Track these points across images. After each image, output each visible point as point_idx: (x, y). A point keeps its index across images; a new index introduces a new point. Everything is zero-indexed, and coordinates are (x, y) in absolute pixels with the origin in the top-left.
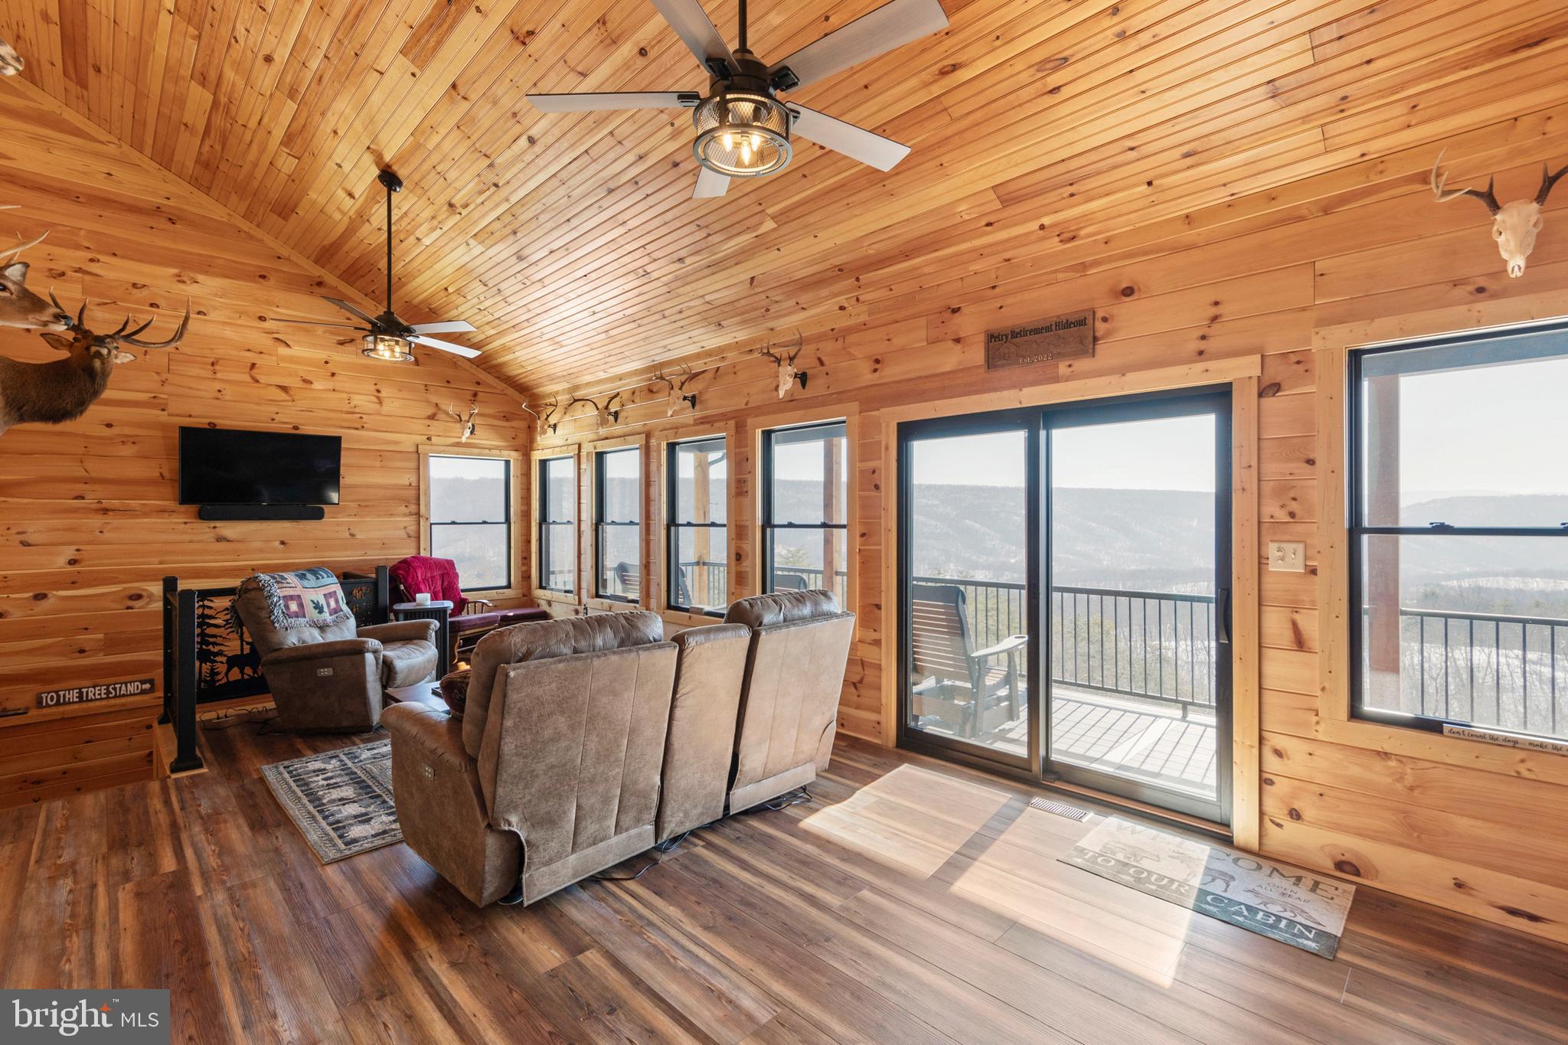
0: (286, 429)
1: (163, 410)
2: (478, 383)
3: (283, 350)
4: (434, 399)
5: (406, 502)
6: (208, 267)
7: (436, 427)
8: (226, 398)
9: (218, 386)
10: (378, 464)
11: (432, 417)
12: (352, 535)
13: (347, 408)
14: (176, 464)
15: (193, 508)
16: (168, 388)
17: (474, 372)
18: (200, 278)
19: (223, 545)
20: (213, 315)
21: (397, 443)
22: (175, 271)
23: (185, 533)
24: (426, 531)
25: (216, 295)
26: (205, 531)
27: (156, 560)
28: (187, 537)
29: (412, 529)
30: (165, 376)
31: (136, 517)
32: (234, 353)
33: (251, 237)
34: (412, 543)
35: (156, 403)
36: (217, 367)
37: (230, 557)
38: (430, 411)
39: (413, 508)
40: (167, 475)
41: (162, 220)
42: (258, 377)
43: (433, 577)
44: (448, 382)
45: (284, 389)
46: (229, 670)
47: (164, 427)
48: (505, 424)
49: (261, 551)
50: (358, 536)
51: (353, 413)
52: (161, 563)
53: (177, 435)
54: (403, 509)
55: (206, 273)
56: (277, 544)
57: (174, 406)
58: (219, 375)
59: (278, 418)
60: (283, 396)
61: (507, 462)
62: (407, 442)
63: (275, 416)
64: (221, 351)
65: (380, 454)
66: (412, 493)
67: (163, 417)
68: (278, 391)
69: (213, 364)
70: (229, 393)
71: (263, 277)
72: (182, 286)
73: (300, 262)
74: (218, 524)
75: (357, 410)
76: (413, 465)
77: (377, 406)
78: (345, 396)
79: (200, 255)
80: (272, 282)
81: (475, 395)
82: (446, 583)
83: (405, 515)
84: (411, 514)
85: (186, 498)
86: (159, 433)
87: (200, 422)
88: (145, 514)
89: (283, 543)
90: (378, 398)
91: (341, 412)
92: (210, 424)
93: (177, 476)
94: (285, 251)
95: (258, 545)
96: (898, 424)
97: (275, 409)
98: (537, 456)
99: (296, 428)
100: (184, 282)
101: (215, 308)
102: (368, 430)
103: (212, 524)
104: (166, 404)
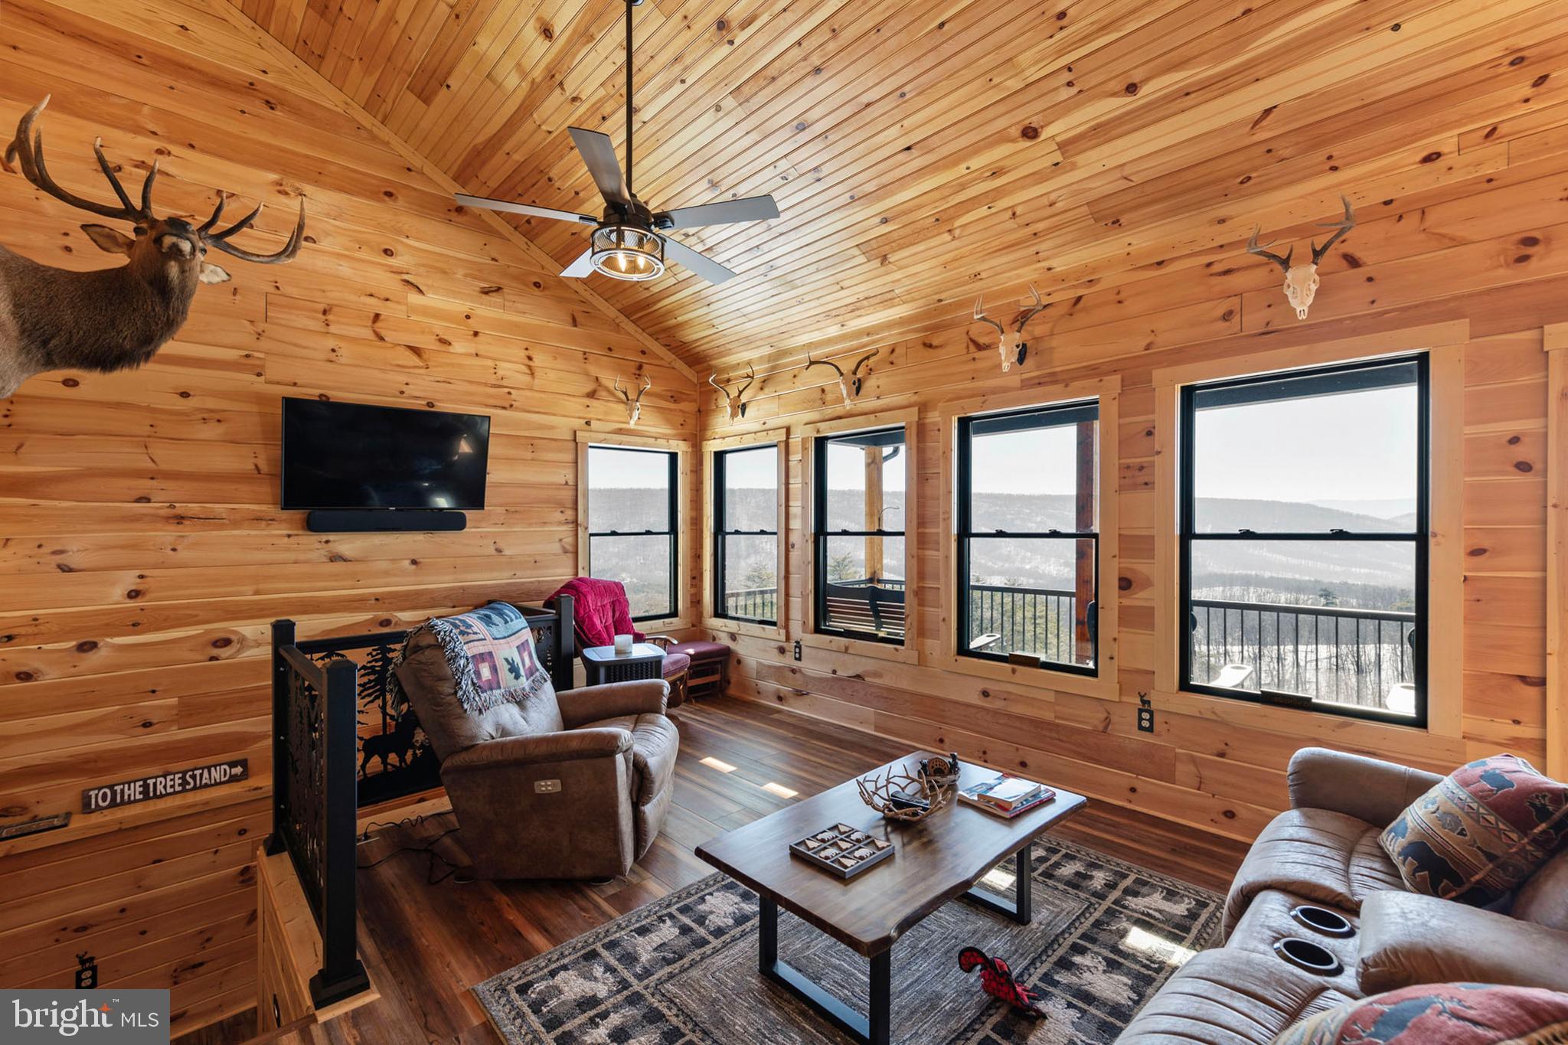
0: (420, 405)
1: (259, 375)
2: (643, 352)
3: (414, 298)
4: (594, 370)
5: (560, 506)
6: (318, 175)
7: (598, 407)
8: (343, 360)
9: (332, 343)
10: (529, 455)
11: (592, 395)
12: (499, 551)
13: (492, 380)
14: (278, 452)
15: (298, 515)
16: (264, 344)
17: (640, 338)
18: (308, 189)
19: (338, 567)
20: (325, 244)
21: (552, 428)
22: (274, 177)
23: (288, 550)
24: (584, 543)
25: (328, 215)
26: (314, 546)
27: (249, 589)
28: (292, 556)
29: (569, 540)
30: (261, 326)
31: (222, 527)
32: (353, 298)
33: (374, 138)
34: (568, 560)
35: (249, 364)
36: (330, 317)
37: (349, 583)
38: (590, 387)
39: (569, 514)
40: (264, 468)
41: (257, 102)
42: (383, 333)
43: (603, 606)
44: (610, 349)
45: (416, 351)
46: (366, 760)
47: (260, 399)
48: (672, 406)
49: (387, 573)
50: (507, 552)
51: (500, 387)
52: (256, 593)
53: (279, 411)
54: (558, 516)
55: (316, 183)
56: (407, 563)
57: (274, 370)
58: (333, 329)
59: (407, 390)
60: (414, 360)
61: (673, 457)
62: (563, 425)
63: (404, 388)
64: (335, 295)
65: (532, 443)
66: (567, 495)
67: (259, 385)
68: (408, 353)
69: (325, 312)
70: (346, 352)
71: (389, 194)
72: (283, 199)
73: (435, 177)
74: (332, 537)
75: (504, 383)
76: (570, 457)
77: (528, 378)
78: (490, 363)
79: (307, 156)
80: (401, 202)
81: (640, 367)
82: (617, 614)
83: (560, 523)
84: (567, 523)
85: (289, 502)
86: (255, 409)
87: (311, 393)
88: (236, 524)
89: (414, 562)
90: (530, 367)
91: (486, 384)
92: (321, 395)
93: (280, 469)
94: (417, 161)
95: (383, 565)
97: (403, 378)
98: (711, 447)
99: (430, 405)
100: (286, 194)
101: (327, 234)
102: (518, 409)
103: (324, 537)
104: (263, 367)
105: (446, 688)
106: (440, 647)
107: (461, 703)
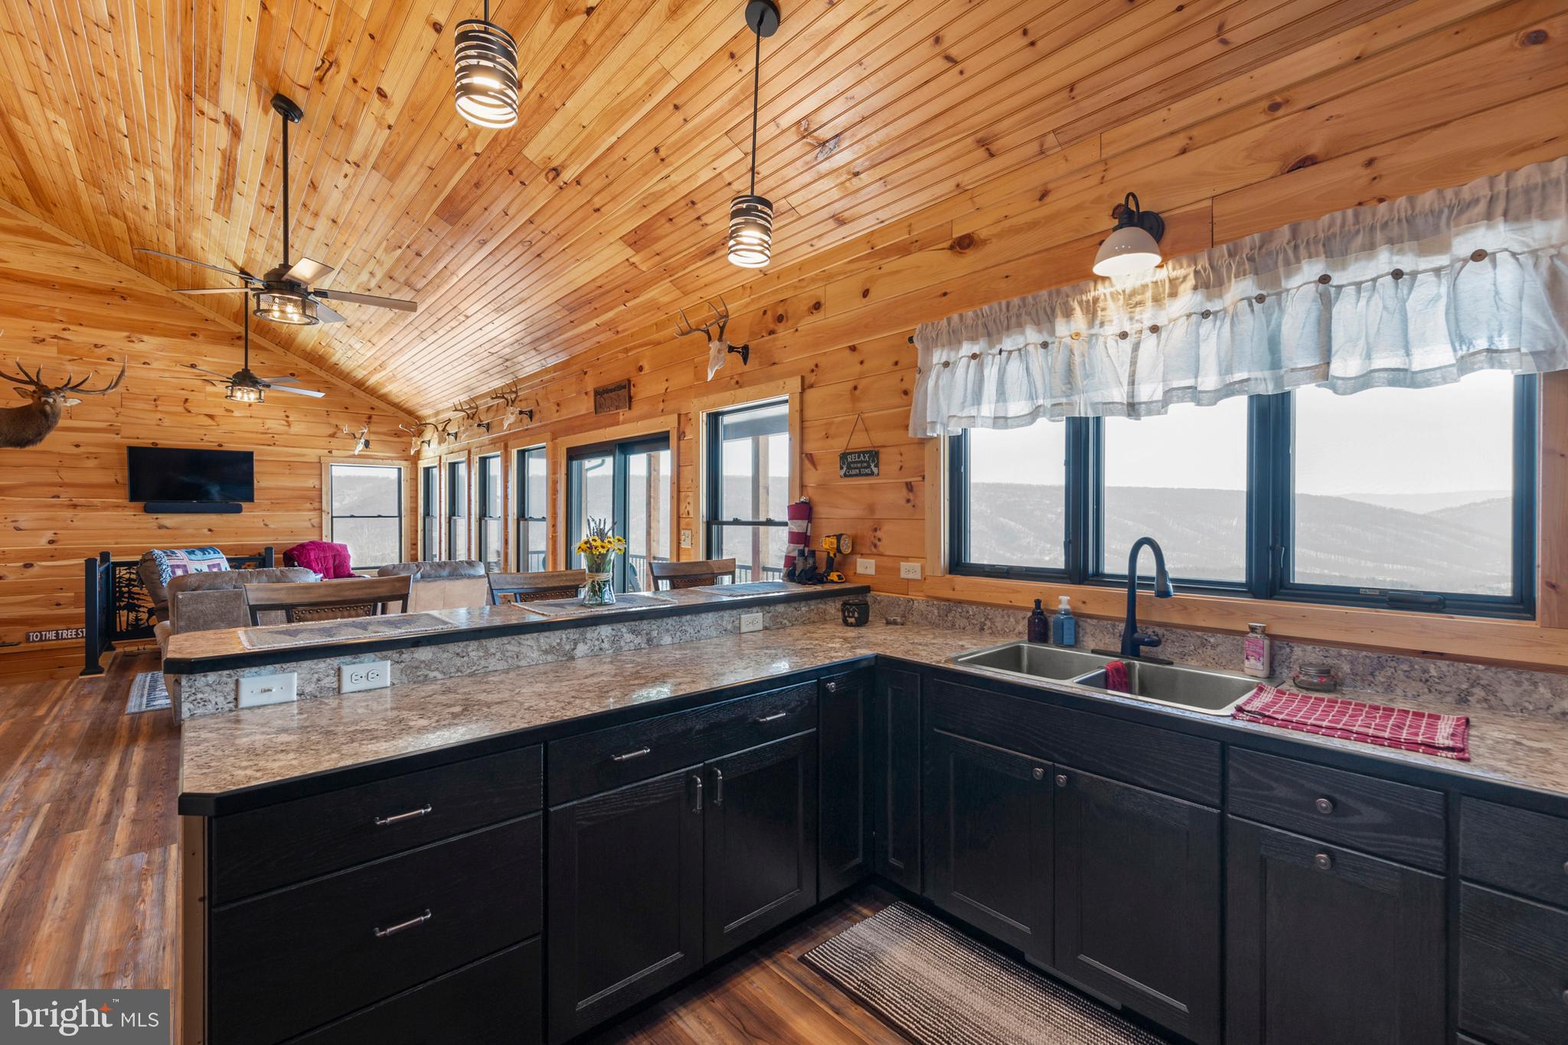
0: (214, 447)
1: (117, 434)
2: (372, 408)
3: (209, 388)
4: (334, 422)
5: (310, 500)
6: (151, 330)
7: (335, 442)
8: (166, 424)
9: (159, 416)
10: (287, 471)
11: (333, 436)
12: (266, 525)
13: (262, 430)
14: (126, 473)
15: (141, 504)
16: (121, 418)
17: (367, 399)
18: (145, 338)
19: (163, 532)
20: (155, 365)
21: (304, 455)
22: (126, 334)
23: (135, 522)
24: (327, 523)
25: (157, 350)
26: (150, 521)
27: (113, 541)
28: (136, 526)
29: (316, 521)
30: (118, 410)
31: (97, 510)
32: (171, 391)
33: (184, 306)
34: (317, 532)
35: (112, 429)
36: (158, 402)
37: (169, 540)
38: (331, 431)
39: (316, 505)
40: (120, 480)
41: (117, 298)
42: (190, 409)
43: (325, 557)
44: (346, 408)
45: (211, 417)
46: (149, 618)
47: (118, 446)
48: (398, 439)
49: (193, 536)
50: (272, 526)
51: (266, 433)
52: (116, 544)
53: (126, 452)
54: (308, 505)
55: (149, 334)
56: (206, 531)
57: (125, 432)
58: (159, 408)
59: (205, 438)
60: (209, 422)
61: (400, 469)
62: (311, 454)
63: (204, 437)
64: (161, 390)
65: (290, 465)
66: (315, 493)
67: (117, 439)
68: (206, 418)
69: (155, 400)
70: (167, 421)
71: (194, 335)
72: (131, 344)
73: (223, 323)
74: (159, 516)
75: (269, 431)
76: (318, 472)
77: (287, 428)
78: (260, 421)
79: (146, 321)
80: (201, 338)
81: (370, 417)
82: (337, 562)
83: (310, 510)
84: (315, 510)
85: (134, 496)
86: (114, 451)
87: (145, 442)
88: (105, 508)
89: (210, 530)
90: (287, 422)
91: (257, 433)
92: (153, 443)
93: (127, 482)
94: (211, 315)
95: (190, 531)
96: (567, 449)
97: (203, 432)
98: (423, 464)
99: (220, 445)
100: (133, 342)
101: (156, 359)
102: (278, 445)
103: (155, 516)
104: (120, 430)
105: (155, 576)
106: (154, 560)
107: (162, 582)
